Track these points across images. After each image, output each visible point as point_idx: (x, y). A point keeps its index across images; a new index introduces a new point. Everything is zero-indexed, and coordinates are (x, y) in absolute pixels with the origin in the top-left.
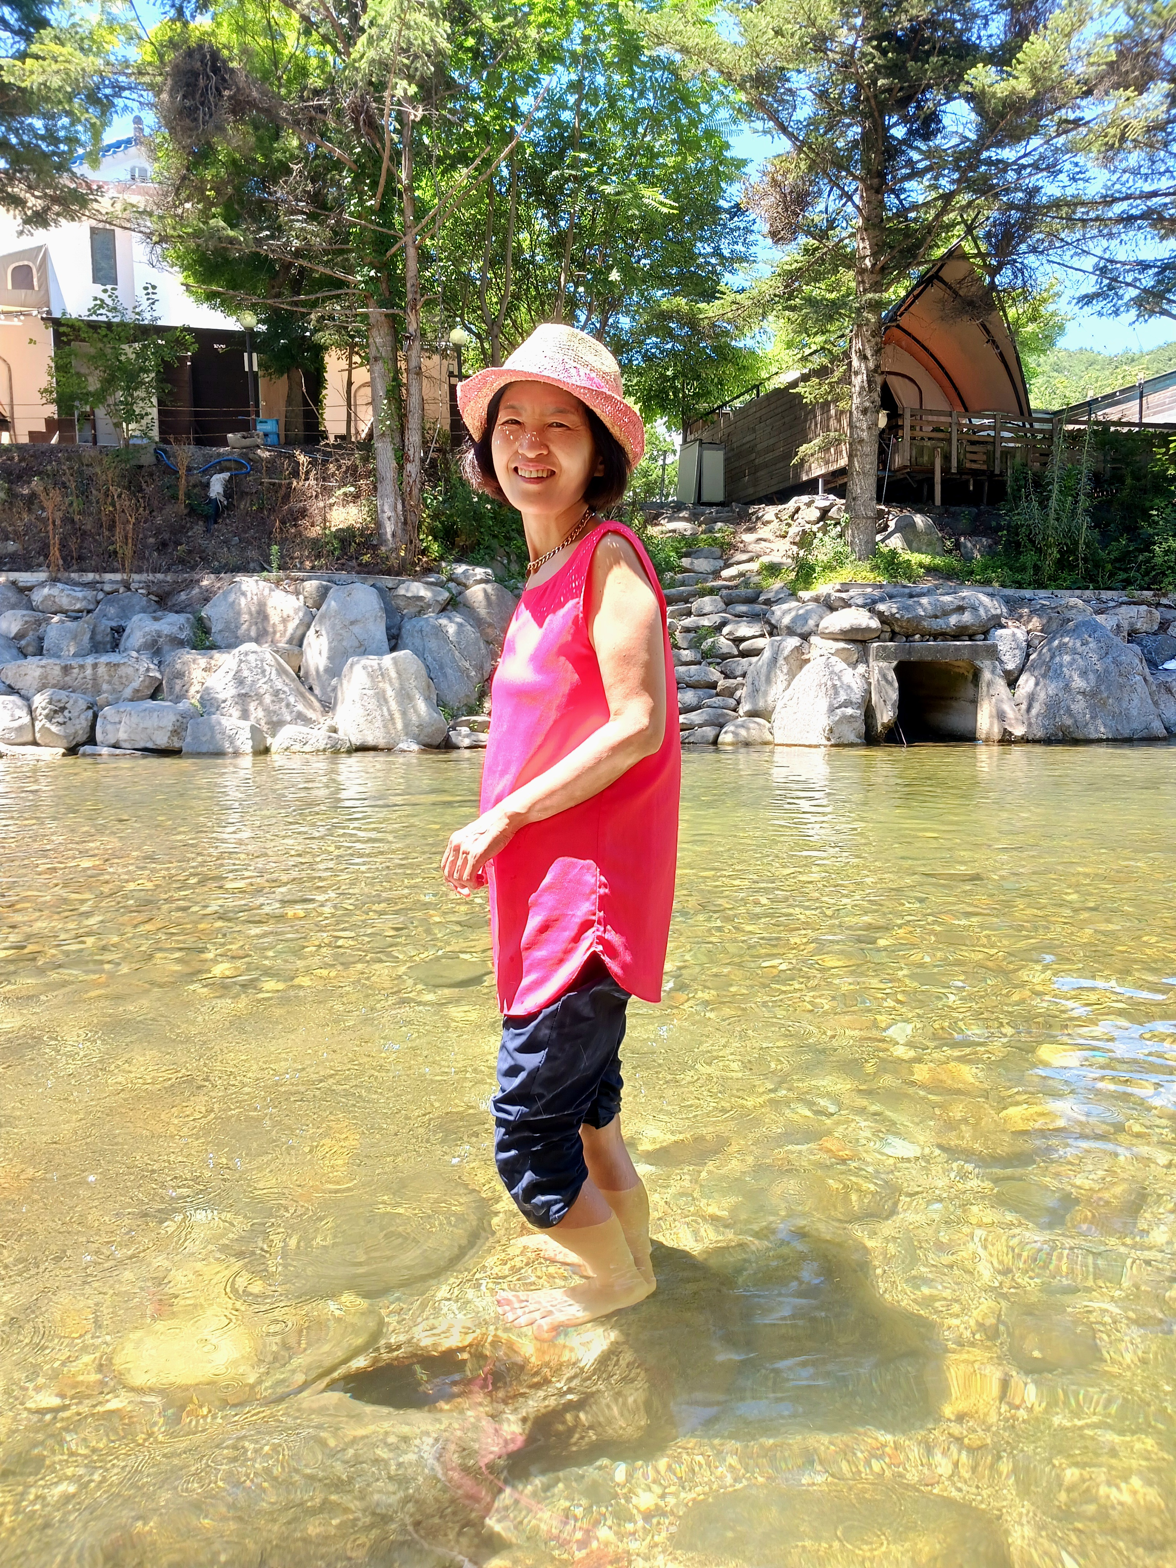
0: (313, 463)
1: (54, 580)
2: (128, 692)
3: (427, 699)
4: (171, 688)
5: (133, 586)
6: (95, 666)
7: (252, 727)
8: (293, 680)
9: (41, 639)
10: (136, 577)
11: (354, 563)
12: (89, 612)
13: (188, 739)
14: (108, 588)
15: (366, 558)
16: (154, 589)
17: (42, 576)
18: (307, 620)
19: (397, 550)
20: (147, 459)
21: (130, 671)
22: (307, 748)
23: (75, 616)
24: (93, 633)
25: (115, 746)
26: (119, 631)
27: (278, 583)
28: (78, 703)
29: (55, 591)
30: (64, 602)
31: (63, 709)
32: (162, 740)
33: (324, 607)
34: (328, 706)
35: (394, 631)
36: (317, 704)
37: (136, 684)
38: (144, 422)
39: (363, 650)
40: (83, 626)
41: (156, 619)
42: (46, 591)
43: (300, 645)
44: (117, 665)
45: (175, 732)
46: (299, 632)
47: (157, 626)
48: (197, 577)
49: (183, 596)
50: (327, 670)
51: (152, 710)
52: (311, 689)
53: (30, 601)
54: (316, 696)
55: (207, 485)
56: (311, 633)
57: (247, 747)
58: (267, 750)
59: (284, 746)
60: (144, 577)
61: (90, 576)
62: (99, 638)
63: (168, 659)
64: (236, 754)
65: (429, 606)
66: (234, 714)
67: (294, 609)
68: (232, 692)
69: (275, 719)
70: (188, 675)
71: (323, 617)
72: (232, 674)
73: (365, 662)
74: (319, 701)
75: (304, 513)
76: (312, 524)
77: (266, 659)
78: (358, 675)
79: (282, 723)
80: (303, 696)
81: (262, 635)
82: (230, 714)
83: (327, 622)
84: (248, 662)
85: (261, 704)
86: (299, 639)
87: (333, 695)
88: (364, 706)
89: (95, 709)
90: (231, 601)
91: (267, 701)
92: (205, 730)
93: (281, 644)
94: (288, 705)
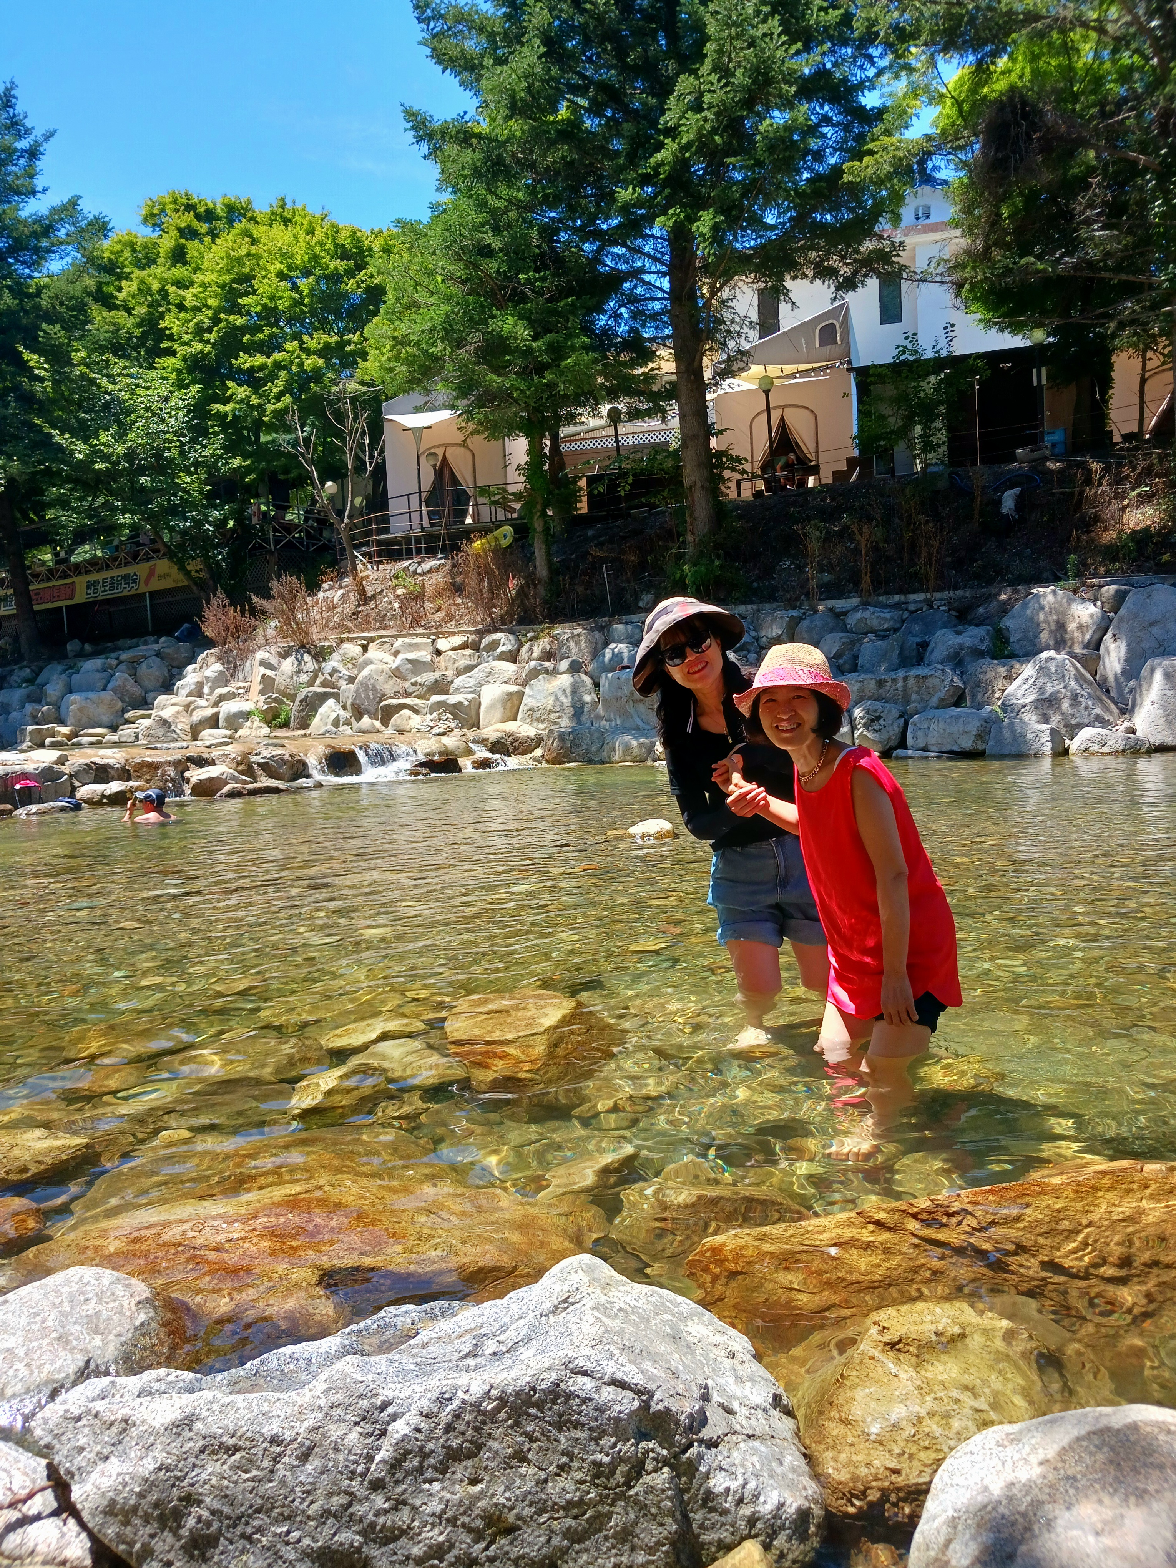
0: (1107, 469)
1: (865, 605)
2: (934, 701)
4: (973, 697)
5: (935, 604)
6: (905, 679)
7: (1052, 729)
8: (1090, 684)
9: (856, 657)
10: (938, 595)
11: (1151, 564)
12: (896, 630)
13: (991, 743)
14: (912, 607)
15: (1166, 557)
16: (955, 605)
17: (855, 601)
18: (1104, 624)
20: (942, 484)
21: (937, 682)
22: (1105, 749)
23: (882, 635)
24: (902, 649)
25: (925, 749)
26: (924, 645)
27: (1075, 591)
28: (892, 712)
29: (867, 614)
30: (875, 623)
31: (878, 718)
32: (967, 743)
33: (1122, 611)
34: (1126, 710)
36: (1113, 707)
37: (941, 694)
38: (940, 450)
39: (1164, 651)
40: (893, 642)
41: (958, 633)
42: (859, 615)
43: (1098, 649)
44: (925, 677)
45: (979, 737)
46: (1096, 637)
47: (959, 639)
48: (994, 591)
49: (981, 610)
50: (1124, 672)
51: (957, 718)
52: (1108, 691)
53: (845, 624)
54: (1112, 699)
55: (999, 502)
56: (1108, 637)
57: (1048, 748)
58: (1066, 752)
59: (1083, 747)
60: (945, 594)
61: (897, 598)
62: (906, 653)
63: (970, 668)
64: (1038, 755)
66: (1034, 718)
67: (1091, 616)
68: (1032, 697)
69: (1073, 722)
70: (990, 683)
71: (1121, 620)
72: (1031, 681)
73: (1166, 663)
74: (1116, 703)
75: (1096, 518)
76: (1105, 529)
77: (1064, 665)
78: (1158, 676)
79: (1080, 726)
80: (1101, 700)
81: (1060, 642)
82: (1031, 718)
83: (1125, 626)
84: (1048, 669)
85: (1059, 708)
86: (1096, 645)
87: (1130, 697)
88: (1164, 707)
89: (905, 717)
90: (1029, 612)
91: (1065, 705)
92: (1007, 734)
93: (1078, 650)
94: (1086, 708)
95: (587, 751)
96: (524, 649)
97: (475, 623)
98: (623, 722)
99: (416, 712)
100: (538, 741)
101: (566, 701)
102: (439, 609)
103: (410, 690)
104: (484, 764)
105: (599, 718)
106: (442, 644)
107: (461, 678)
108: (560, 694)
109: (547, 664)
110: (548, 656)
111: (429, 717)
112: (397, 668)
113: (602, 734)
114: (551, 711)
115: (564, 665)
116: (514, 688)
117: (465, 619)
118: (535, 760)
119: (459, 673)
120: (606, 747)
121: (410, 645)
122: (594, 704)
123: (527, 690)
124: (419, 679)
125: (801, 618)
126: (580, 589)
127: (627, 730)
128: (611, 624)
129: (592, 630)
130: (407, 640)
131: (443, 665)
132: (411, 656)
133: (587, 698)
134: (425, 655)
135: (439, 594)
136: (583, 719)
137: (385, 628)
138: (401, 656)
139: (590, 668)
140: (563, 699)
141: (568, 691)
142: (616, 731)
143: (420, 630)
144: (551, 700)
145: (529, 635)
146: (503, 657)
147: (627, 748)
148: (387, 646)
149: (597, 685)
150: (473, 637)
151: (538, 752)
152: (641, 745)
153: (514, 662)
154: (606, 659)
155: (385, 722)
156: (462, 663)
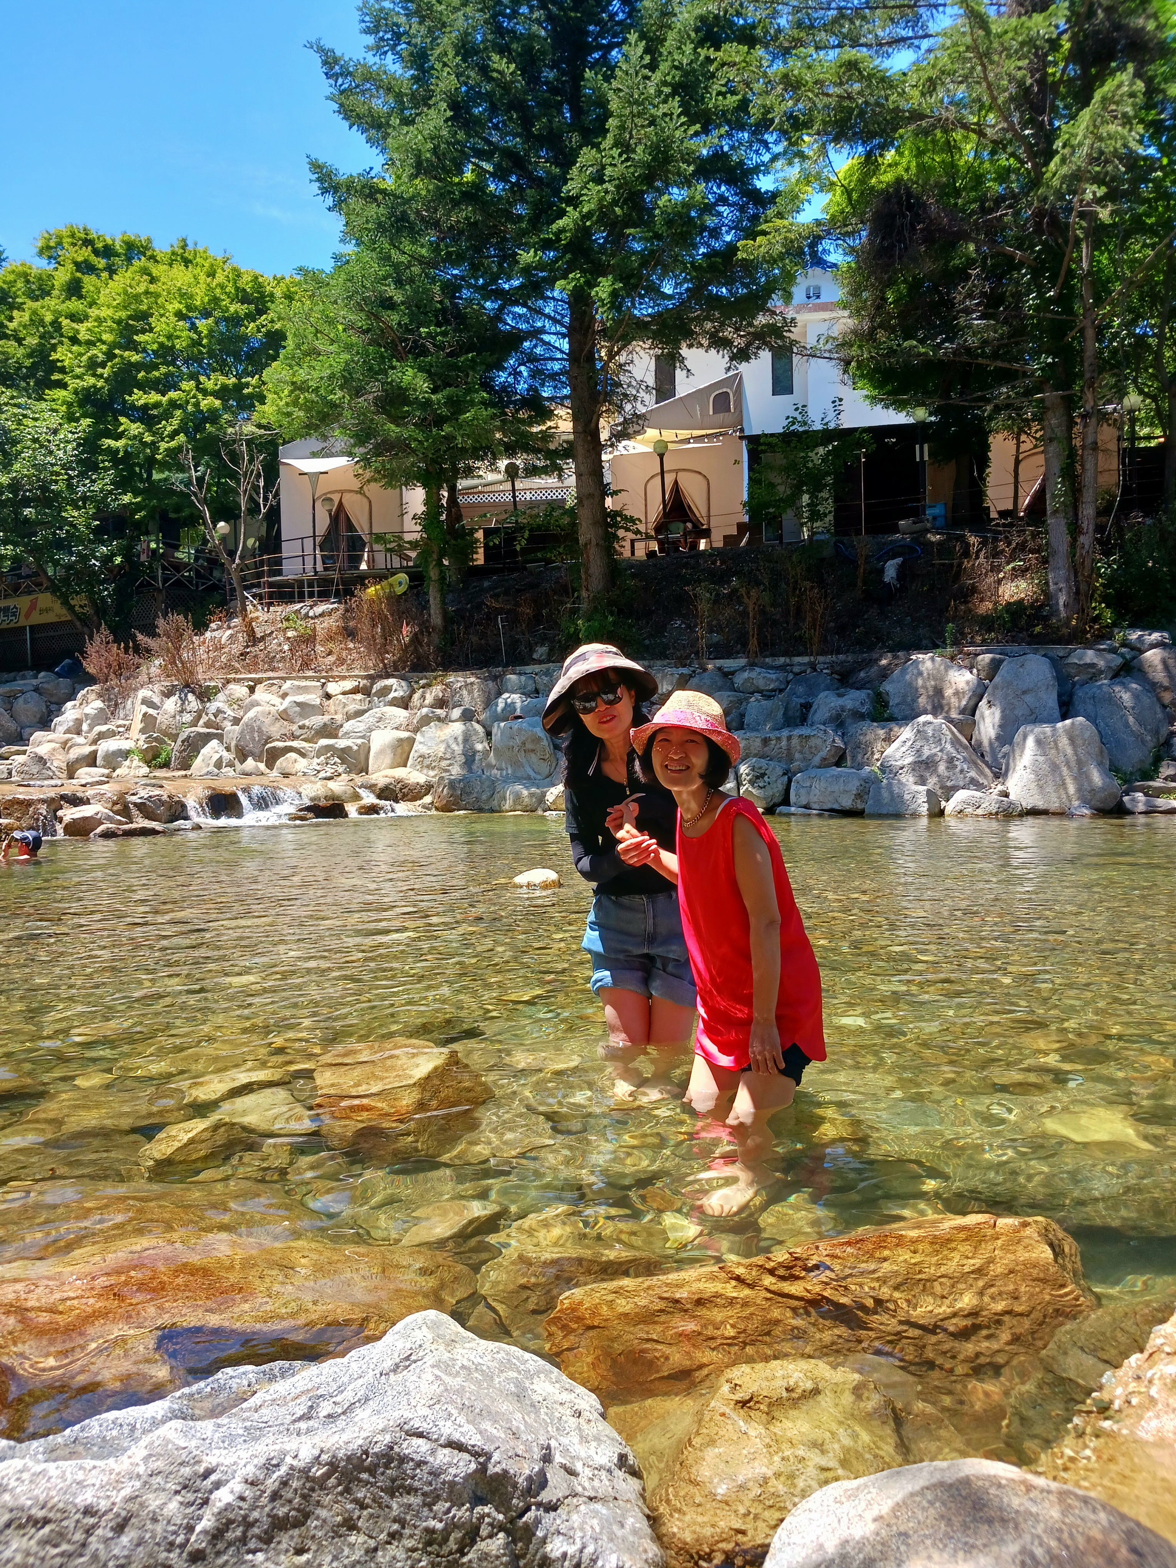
0: (984, 543)
1: (752, 665)
2: (817, 760)
3: (1100, 764)
4: (854, 757)
5: (819, 667)
6: (789, 738)
7: (928, 791)
8: (965, 748)
9: (742, 716)
10: (821, 659)
11: (1024, 635)
12: (781, 691)
13: (870, 802)
14: (796, 669)
15: (1038, 629)
16: (838, 668)
17: (742, 661)
18: (979, 691)
19: (1069, 619)
20: (828, 552)
21: (819, 742)
22: (980, 812)
23: (768, 695)
24: (786, 709)
25: (807, 807)
26: (807, 706)
27: (952, 659)
28: (776, 770)
29: (753, 674)
30: (761, 683)
31: (763, 775)
32: (847, 802)
33: (997, 679)
34: (1000, 774)
35: (1065, 698)
36: (987, 770)
37: (824, 753)
38: (827, 519)
39: (1035, 719)
40: (778, 702)
41: (840, 695)
42: (746, 675)
43: (973, 715)
44: (808, 737)
45: (859, 796)
46: (972, 703)
47: (840, 701)
48: (875, 656)
49: (862, 674)
50: (998, 738)
51: (838, 777)
52: (982, 755)
53: (733, 683)
54: (986, 763)
55: (882, 571)
56: (983, 703)
57: (924, 809)
58: (942, 813)
59: (958, 809)
60: (828, 658)
61: (782, 660)
62: (790, 713)
63: (851, 730)
64: (915, 815)
65: (1101, 672)
66: (912, 779)
67: (968, 683)
68: (909, 760)
69: (949, 784)
70: (869, 744)
71: (996, 687)
72: (909, 744)
73: (1038, 729)
74: (990, 767)
75: (974, 590)
76: (982, 600)
77: (940, 729)
78: (1030, 742)
79: (956, 788)
80: (975, 764)
81: (938, 708)
82: (908, 779)
83: (999, 693)
84: (925, 732)
85: (936, 770)
86: (972, 710)
87: (1004, 761)
88: (1035, 772)
89: (789, 775)
90: (908, 677)
91: (942, 768)
92: (885, 794)
93: (954, 715)
94: (962, 771)
95: (478, 799)
96: (416, 696)
97: (366, 668)
98: (514, 772)
99: (303, 755)
100: (428, 788)
101: (458, 749)
102: (330, 653)
103: (298, 733)
104: (373, 810)
105: (490, 766)
106: (333, 688)
107: (351, 722)
108: (451, 742)
109: (439, 711)
110: (441, 703)
111: (316, 760)
112: (285, 711)
113: (493, 782)
114: (442, 758)
115: (456, 713)
116: (405, 735)
117: (357, 664)
118: (424, 807)
119: (349, 717)
120: (496, 796)
121: (299, 687)
122: (486, 753)
123: (419, 737)
124: (307, 722)
125: (691, 676)
126: (474, 639)
127: (518, 779)
128: (504, 674)
129: (485, 679)
130: (296, 683)
131: (332, 709)
132: (300, 698)
133: (479, 747)
134: (314, 698)
135: (330, 638)
136: (474, 767)
137: (273, 670)
138: (289, 699)
139: (482, 717)
140: (454, 746)
141: (460, 739)
142: (507, 780)
143: (310, 673)
144: (442, 747)
145: (422, 682)
146: (394, 703)
147: (518, 797)
148: (275, 688)
149: (489, 734)
150: (363, 682)
151: (428, 799)
152: (532, 795)
153: (406, 708)
154: (499, 709)
155: (270, 765)
156: (352, 707)
